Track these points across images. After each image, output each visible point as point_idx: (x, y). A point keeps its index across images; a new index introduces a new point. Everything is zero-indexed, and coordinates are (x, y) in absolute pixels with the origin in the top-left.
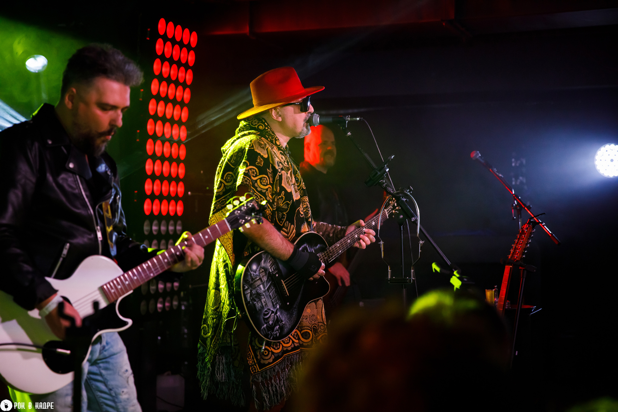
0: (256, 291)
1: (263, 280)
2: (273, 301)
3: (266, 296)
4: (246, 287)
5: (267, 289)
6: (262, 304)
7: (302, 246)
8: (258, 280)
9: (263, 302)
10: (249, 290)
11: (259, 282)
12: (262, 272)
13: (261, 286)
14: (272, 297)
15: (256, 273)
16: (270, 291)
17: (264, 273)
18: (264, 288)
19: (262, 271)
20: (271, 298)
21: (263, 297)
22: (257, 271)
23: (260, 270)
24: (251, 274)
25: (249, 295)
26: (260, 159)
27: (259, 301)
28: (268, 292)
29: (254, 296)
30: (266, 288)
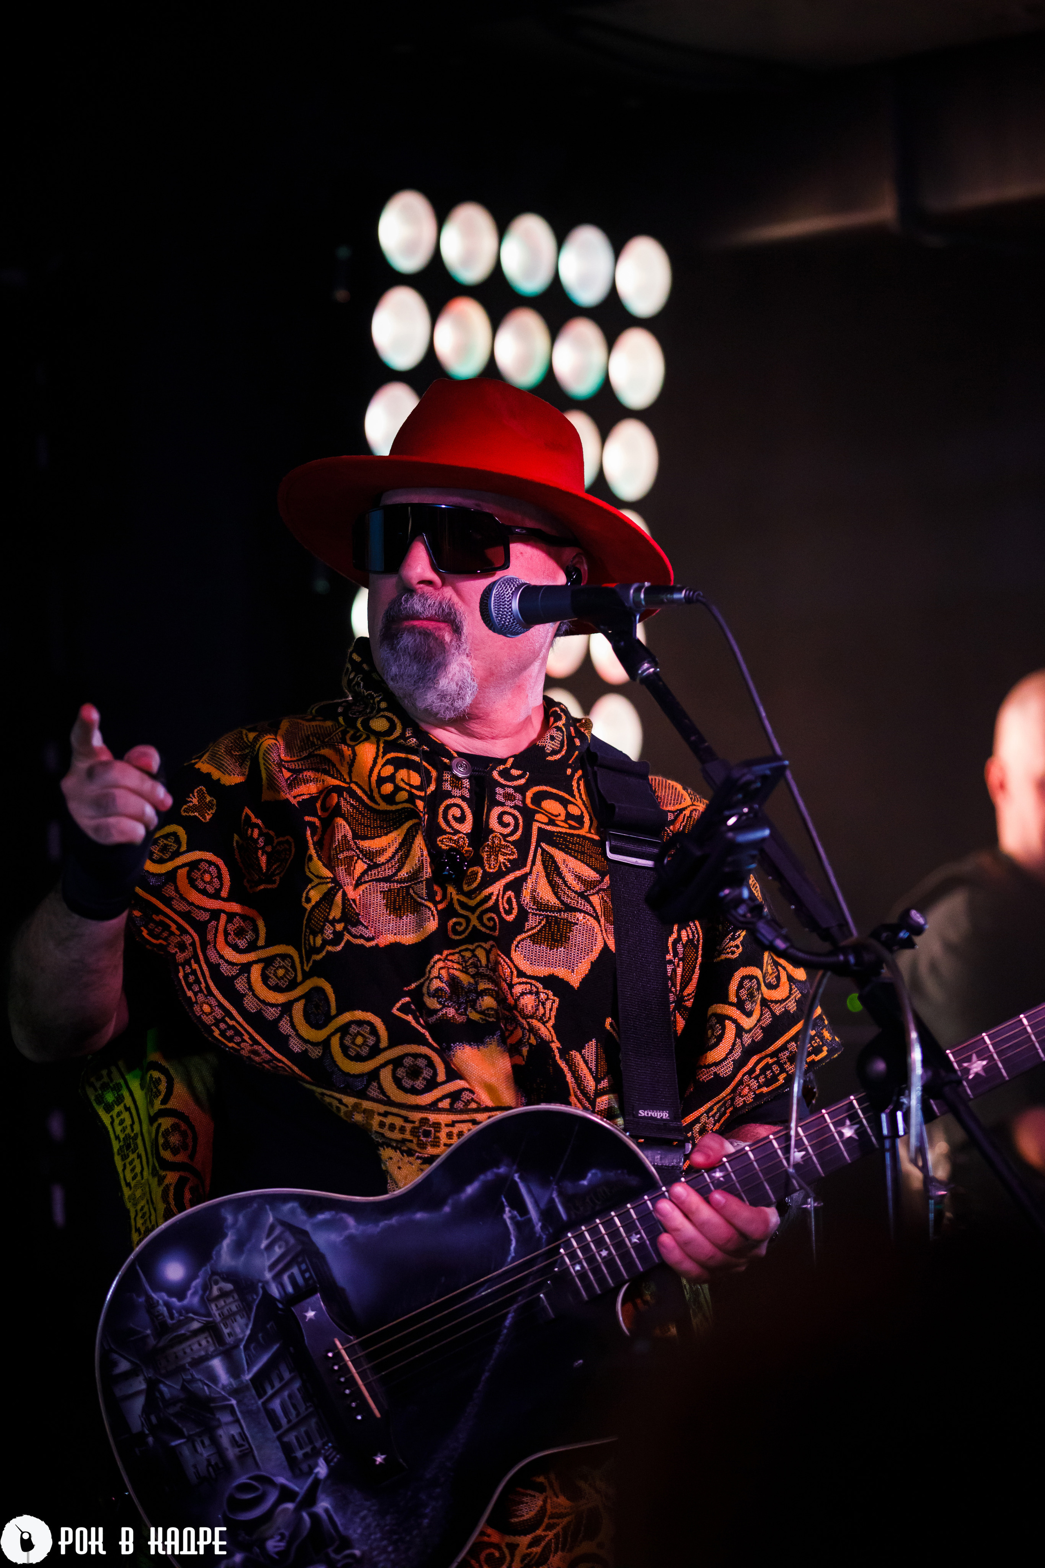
0: (184, 1388)
1: (230, 1335)
2: (291, 1438)
3: (247, 1413)
4: (124, 1366)
5: (252, 1380)
6: (220, 1451)
7: (482, 1177)
8: (196, 1333)
9: (225, 1442)
10: (141, 1378)
11: (204, 1343)
12: (224, 1294)
13: (217, 1364)
14: (284, 1421)
15: (181, 1296)
16: (270, 1392)
17: (231, 1300)
18: (234, 1370)
19: (220, 1289)
20: (276, 1425)
21: (226, 1418)
22: (188, 1288)
23: (206, 1287)
24: (151, 1305)
25: (140, 1402)
26: (201, 798)
27: (199, 1435)
28: (261, 1393)
29: (172, 1410)
30: (248, 1377)
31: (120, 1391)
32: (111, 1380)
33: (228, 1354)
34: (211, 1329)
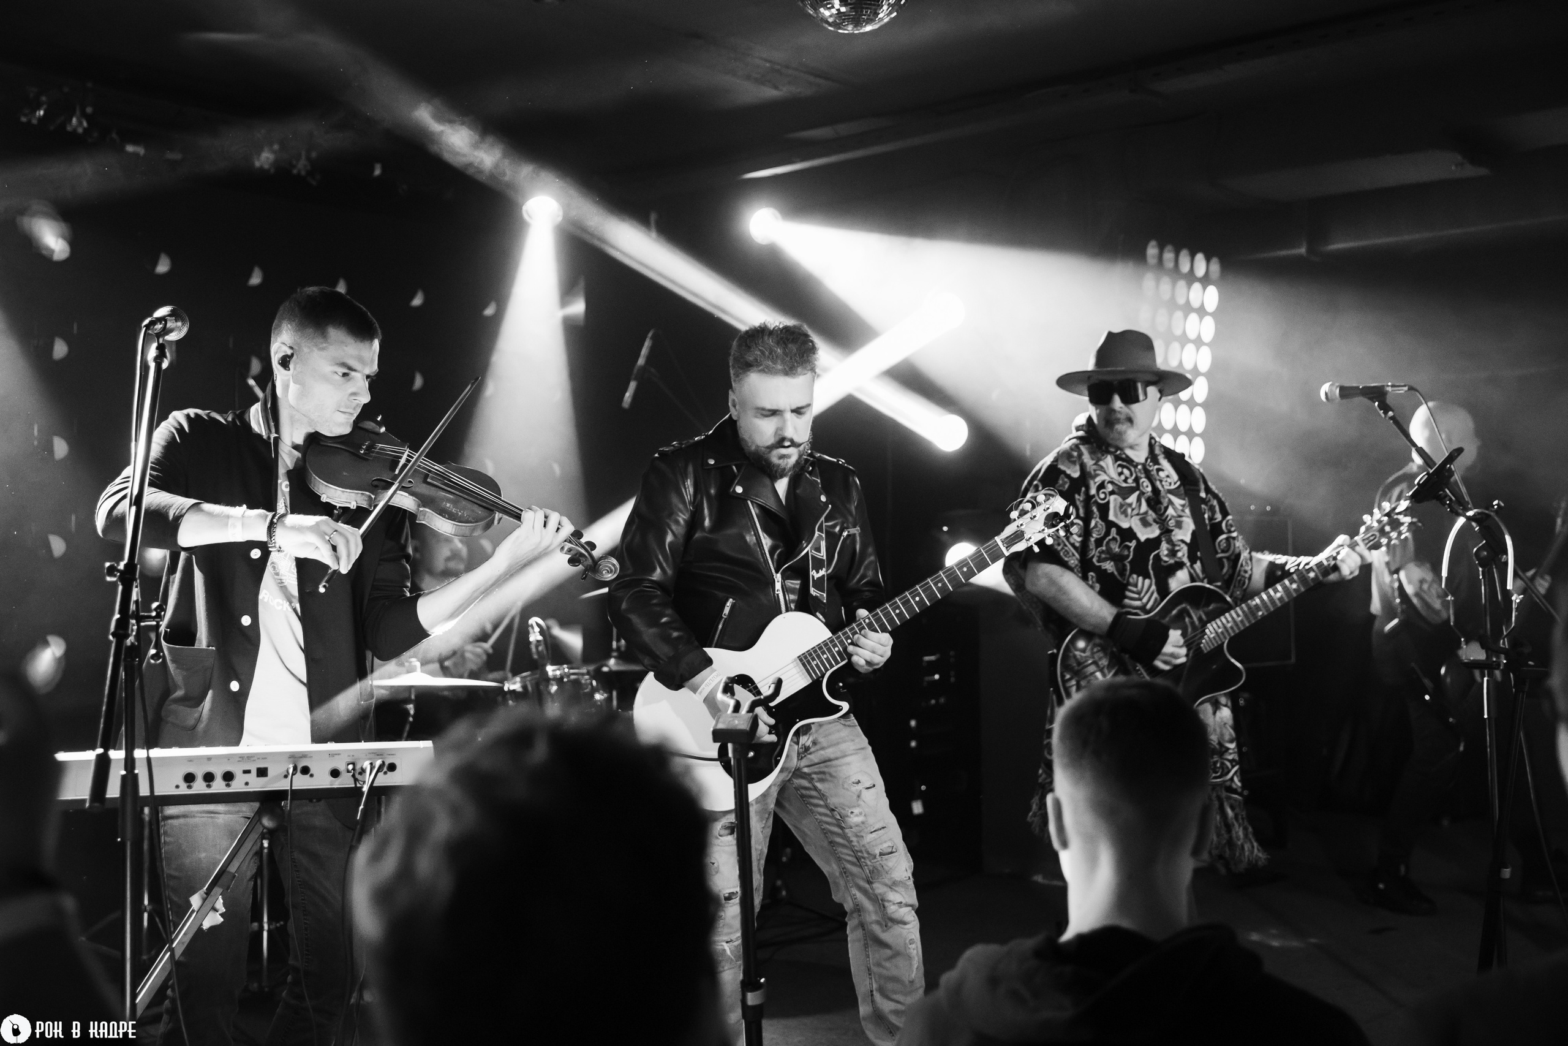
1: (1101, 664)
4: (1068, 676)
7: (1177, 608)
8: (1090, 664)
11: (1093, 667)
15: (1084, 653)
17: (1101, 653)
18: (1104, 675)
19: (1097, 649)
22: (1086, 650)
23: (1092, 649)
24: (1075, 656)
26: (1063, 480)
31: (1068, 685)
32: (1064, 681)
33: (1101, 670)
34: (1095, 663)
